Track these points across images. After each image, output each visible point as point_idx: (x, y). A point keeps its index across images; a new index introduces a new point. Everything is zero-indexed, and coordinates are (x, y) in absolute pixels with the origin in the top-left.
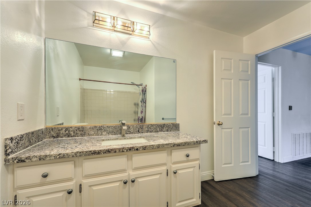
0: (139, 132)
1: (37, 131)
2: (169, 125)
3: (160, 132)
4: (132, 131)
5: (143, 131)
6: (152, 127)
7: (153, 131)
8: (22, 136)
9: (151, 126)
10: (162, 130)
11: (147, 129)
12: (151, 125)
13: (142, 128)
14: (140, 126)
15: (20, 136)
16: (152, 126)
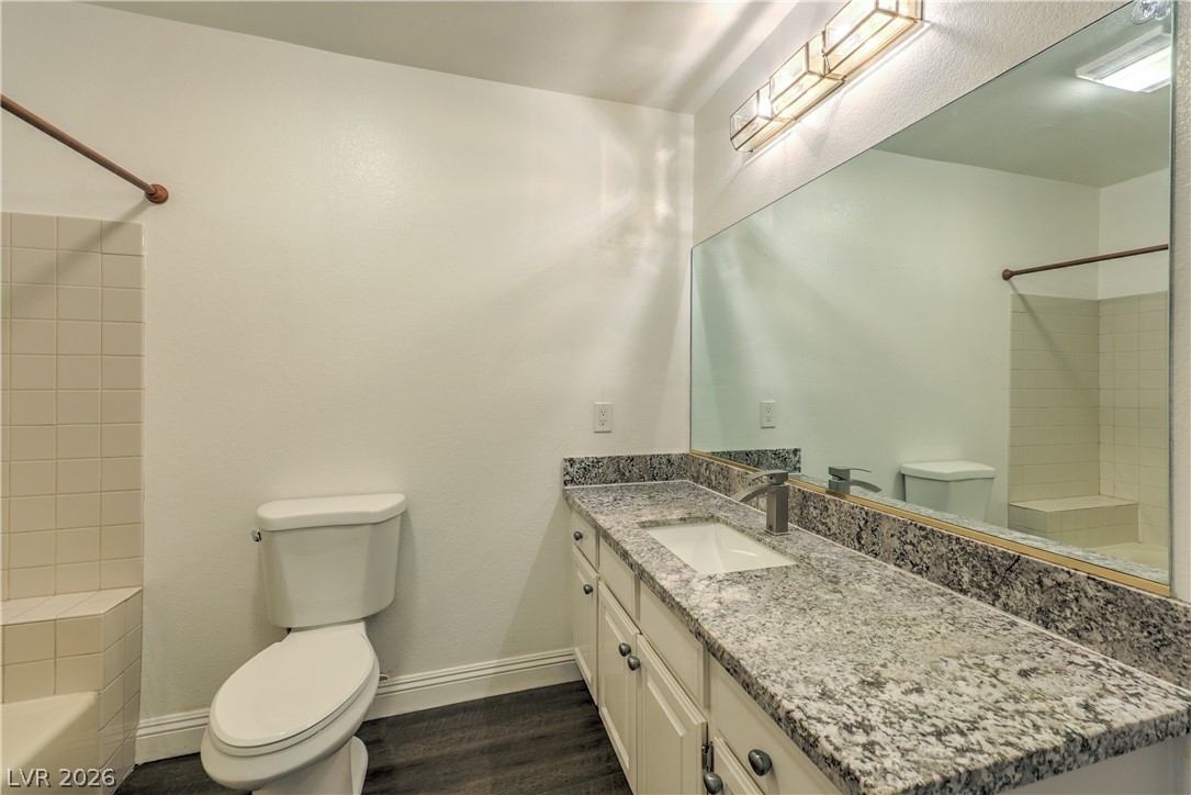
0: (860, 543)
1: (648, 459)
2: (1062, 577)
3: (980, 598)
4: (834, 529)
5: (876, 548)
6: (924, 545)
7: (932, 569)
8: (598, 461)
9: (917, 532)
10: (997, 596)
11: (896, 543)
12: (921, 528)
13: (873, 531)
14: (867, 513)
15: (591, 460)
16: (926, 537)
